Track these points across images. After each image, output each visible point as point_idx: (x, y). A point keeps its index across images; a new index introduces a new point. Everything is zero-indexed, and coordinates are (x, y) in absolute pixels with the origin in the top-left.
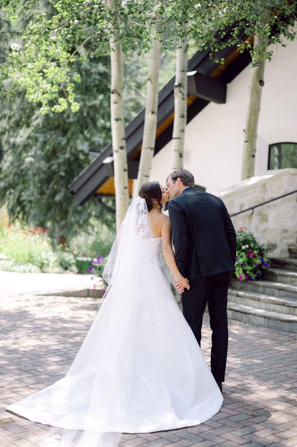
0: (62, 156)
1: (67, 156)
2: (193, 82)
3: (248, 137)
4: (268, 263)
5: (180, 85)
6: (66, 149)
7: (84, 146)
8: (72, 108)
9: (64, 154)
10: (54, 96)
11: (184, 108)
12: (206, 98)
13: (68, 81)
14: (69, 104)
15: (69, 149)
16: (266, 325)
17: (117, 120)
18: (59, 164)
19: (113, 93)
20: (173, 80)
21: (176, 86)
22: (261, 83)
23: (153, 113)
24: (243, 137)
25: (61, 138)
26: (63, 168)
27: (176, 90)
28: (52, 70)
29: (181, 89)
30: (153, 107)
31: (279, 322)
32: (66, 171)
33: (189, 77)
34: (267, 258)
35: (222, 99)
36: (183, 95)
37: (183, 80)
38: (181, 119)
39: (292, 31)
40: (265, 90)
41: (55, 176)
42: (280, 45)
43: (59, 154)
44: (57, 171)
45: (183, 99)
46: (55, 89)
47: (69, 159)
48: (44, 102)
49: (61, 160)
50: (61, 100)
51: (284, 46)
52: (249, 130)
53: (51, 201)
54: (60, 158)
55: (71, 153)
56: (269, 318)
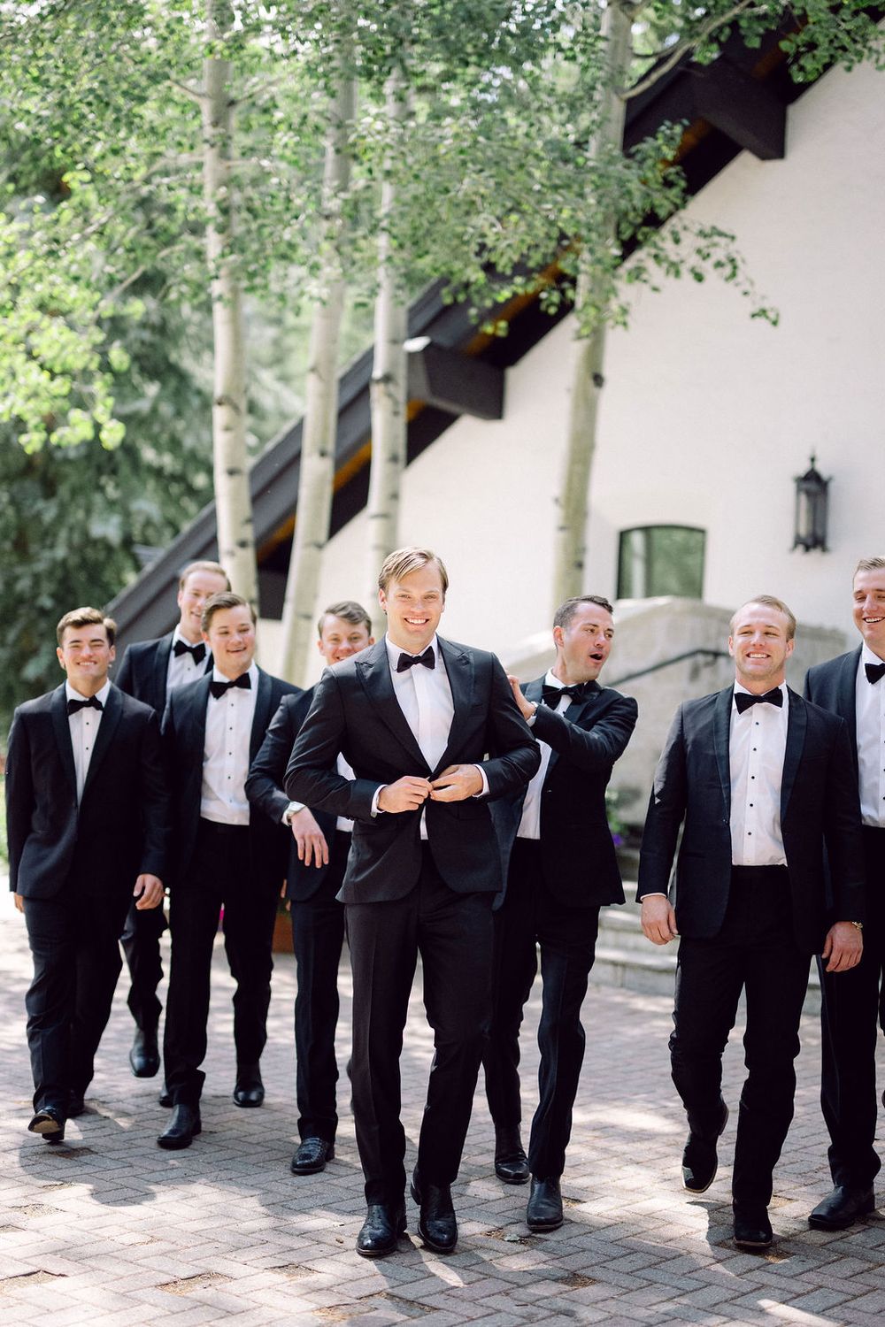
0: (47, 554)
1: (61, 552)
2: (420, 367)
3: (567, 518)
4: (620, 834)
5: (387, 379)
6: (55, 535)
7: (107, 528)
8: (104, 436)
9: (52, 547)
10: (60, 403)
11: (396, 437)
12: (452, 408)
13: (94, 366)
14: (98, 427)
15: (63, 534)
16: (619, 982)
17: (232, 472)
18: (37, 578)
19: (220, 404)
20: (368, 357)
21: (378, 381)
22: (598, 380)
23: (323, 454)
24: (552, 516)
25: (40, 504)
26: (47, 587)
27: (377, 392)
28: (53, 339)
29: (391, 388)
30: (324, 440)
31: (648, 974)
32: (53, 596)
33: (411, 356)
34: (618, 823)
35: (492, 406)
36: (396, 403)
37: (393, 363)
38: (391, 466)
39: (678, 254)
40: (608, 398)
41: (23, 611)
42: (646, 288)
43: (34, 548)
44: (28, 595)
45: (396, 413)
46: (61, 386)
47: (64, 563)
48: (33, 421)
49: (41, 566)
50: (76, 415)
51: (655, 289)
52: (568, 499)
53: (11, 678)
54: (39, 560)
55: (70, 546)
56: (624, 965)
